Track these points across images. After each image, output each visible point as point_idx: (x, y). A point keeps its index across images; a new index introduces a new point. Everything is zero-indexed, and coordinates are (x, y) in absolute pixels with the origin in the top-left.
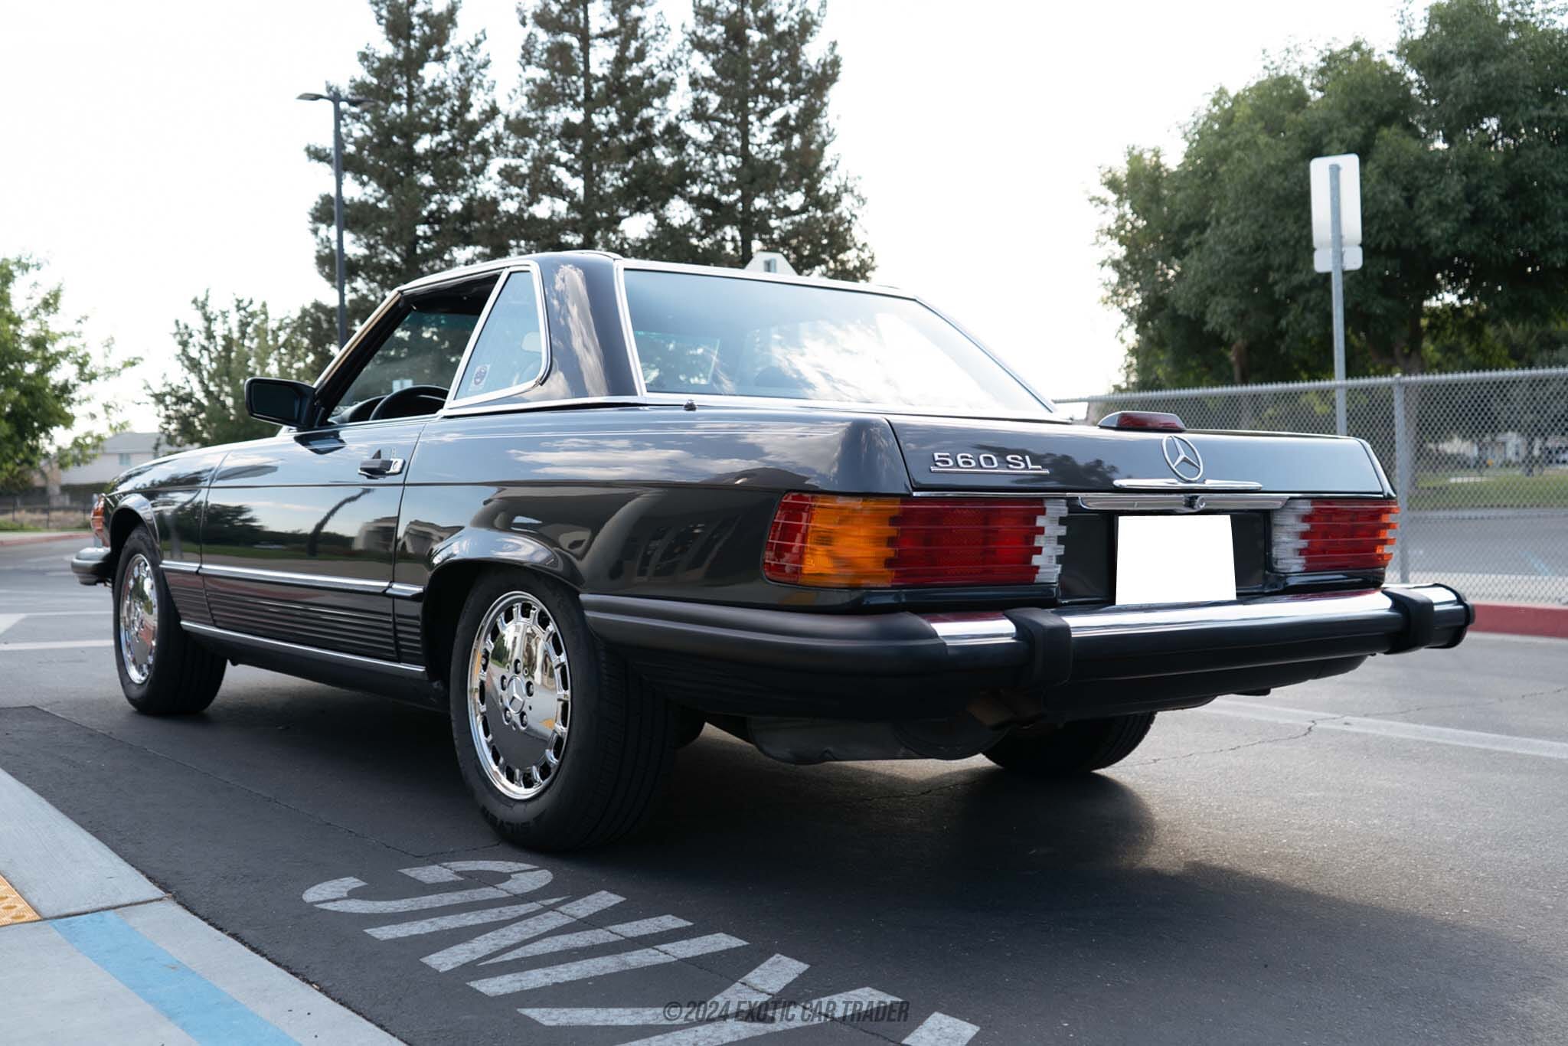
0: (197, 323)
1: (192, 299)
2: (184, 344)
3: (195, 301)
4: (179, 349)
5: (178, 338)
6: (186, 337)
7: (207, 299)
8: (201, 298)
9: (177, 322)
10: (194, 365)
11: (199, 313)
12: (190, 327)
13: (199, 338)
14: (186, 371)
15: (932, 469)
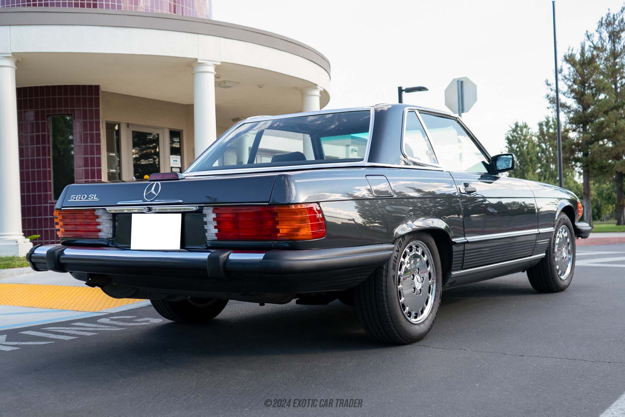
15: (69, 201)
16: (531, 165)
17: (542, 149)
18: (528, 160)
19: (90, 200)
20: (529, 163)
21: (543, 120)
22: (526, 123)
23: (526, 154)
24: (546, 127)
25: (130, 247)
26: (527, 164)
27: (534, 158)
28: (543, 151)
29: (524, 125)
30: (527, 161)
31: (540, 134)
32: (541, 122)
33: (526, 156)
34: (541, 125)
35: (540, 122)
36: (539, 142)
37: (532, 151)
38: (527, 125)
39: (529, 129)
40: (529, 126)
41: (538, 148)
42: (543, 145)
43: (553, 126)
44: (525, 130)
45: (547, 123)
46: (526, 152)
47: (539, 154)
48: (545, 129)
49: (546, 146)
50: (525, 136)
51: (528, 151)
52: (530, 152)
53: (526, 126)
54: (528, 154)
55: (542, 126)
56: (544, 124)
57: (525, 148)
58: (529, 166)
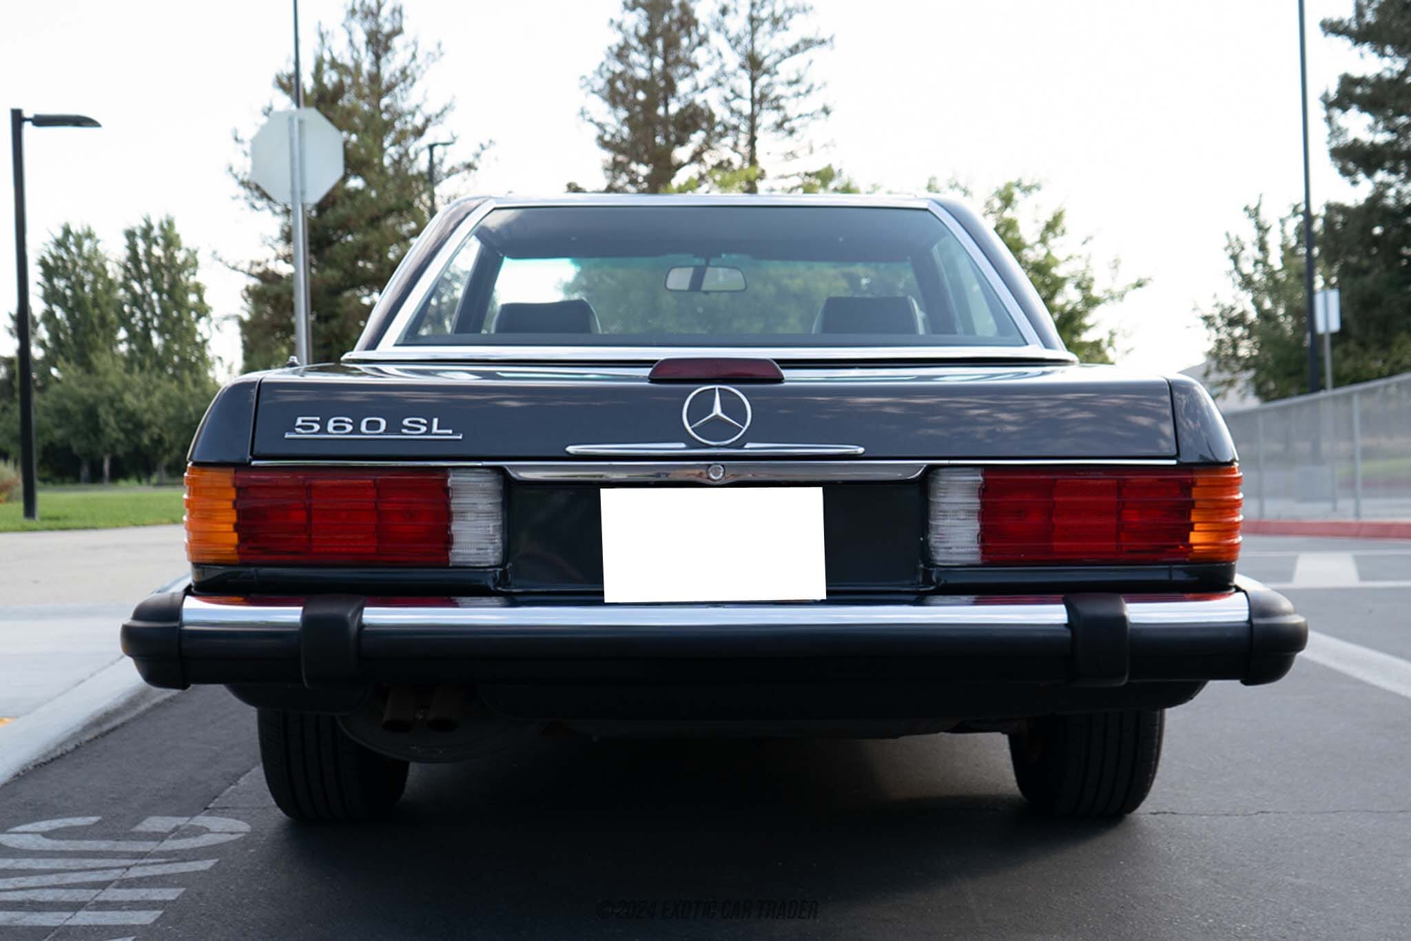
0: (1249, 235)
1: (1244, 206)
2: (1235, 258)
3: (1246, 209)
4: (1231, 264)
5: (1230, 252)
6: (1237, 250)
7: (1259, 206)
8: (1253, 206)
9: (1227, 235)
10: (1247, 282)
11: (1252, 222)
12: (1242, 239)
13: (1252, 252)
14: (1237, 288)
15: (287, 436)
16: (102, 333)
17: (134, 294)
18: (96, 321)
19: (407, 434)
20: (98, 329)
21: (138, 224)
22: (89, 228)
23: (89, 304)
24: (145, 242)
25: (602, 593)
26: (93, 330)
27: (112, 316)
28: (137, 301)
29: (86, 230)
30: (92, 323)
31: (129, 259)
32: (130, 228)
33: (91, 310)
34: (130, 235)
35: (128, 227)
36: (125, 278)
37: (105, 298)
38: (92, 233)
39: (98, 241)
40: (98, 236)
41: (121, 292)
42: (136, 286)
43: (160, 241)
44: (87, 245)
45: (147, 233)
46: (90, 300)
47: (126, 309)
48: (141, 246)
49: (144, 289)
50: (89, 260)
51: (95, 299)
52: (99, 300)
53: (89, 235)
54: (96, 304)
55: (134, 238)
56: (138, 232)
57: (87, 289)
58: (98, 335)
